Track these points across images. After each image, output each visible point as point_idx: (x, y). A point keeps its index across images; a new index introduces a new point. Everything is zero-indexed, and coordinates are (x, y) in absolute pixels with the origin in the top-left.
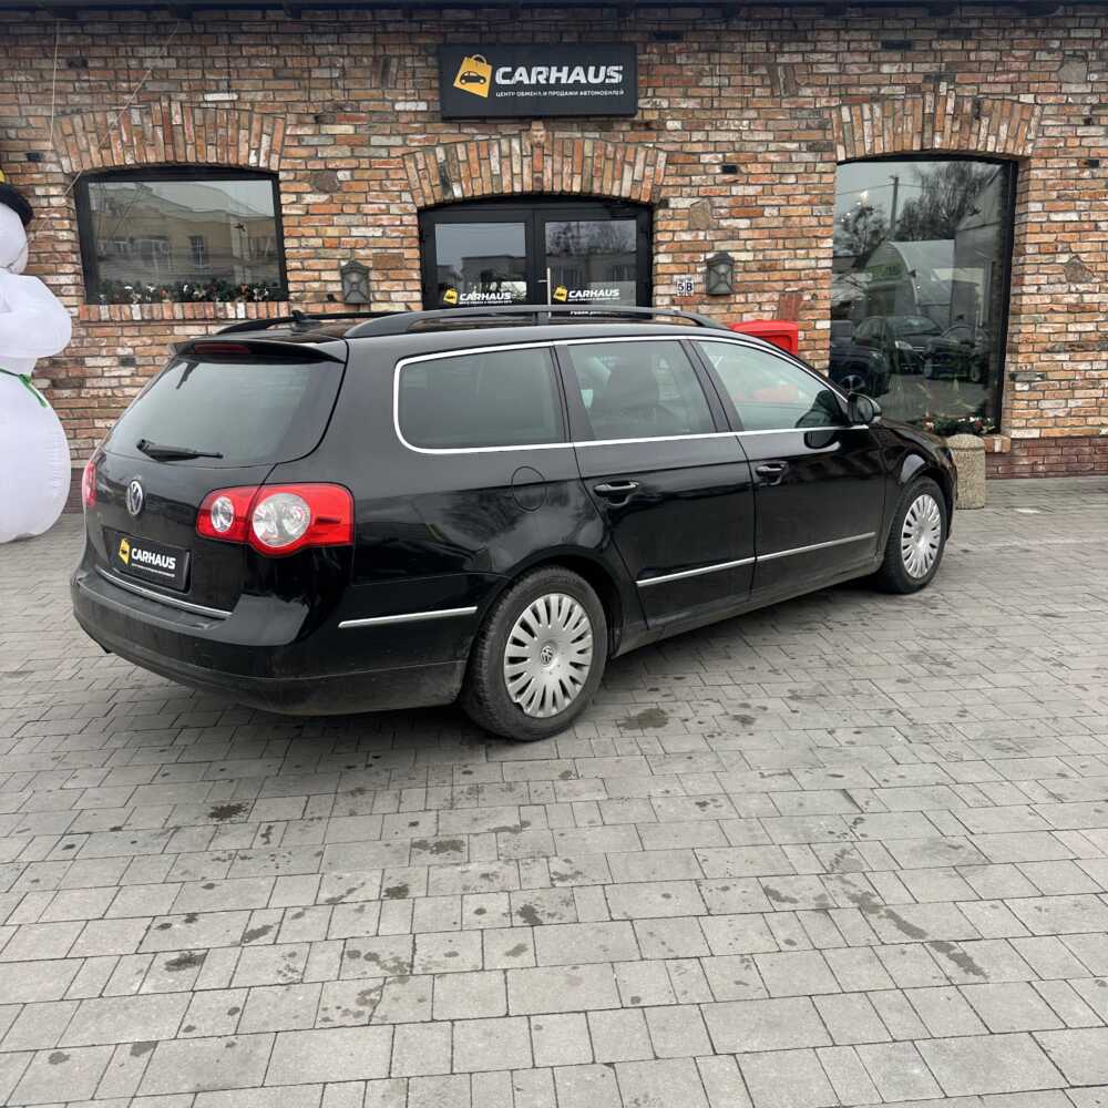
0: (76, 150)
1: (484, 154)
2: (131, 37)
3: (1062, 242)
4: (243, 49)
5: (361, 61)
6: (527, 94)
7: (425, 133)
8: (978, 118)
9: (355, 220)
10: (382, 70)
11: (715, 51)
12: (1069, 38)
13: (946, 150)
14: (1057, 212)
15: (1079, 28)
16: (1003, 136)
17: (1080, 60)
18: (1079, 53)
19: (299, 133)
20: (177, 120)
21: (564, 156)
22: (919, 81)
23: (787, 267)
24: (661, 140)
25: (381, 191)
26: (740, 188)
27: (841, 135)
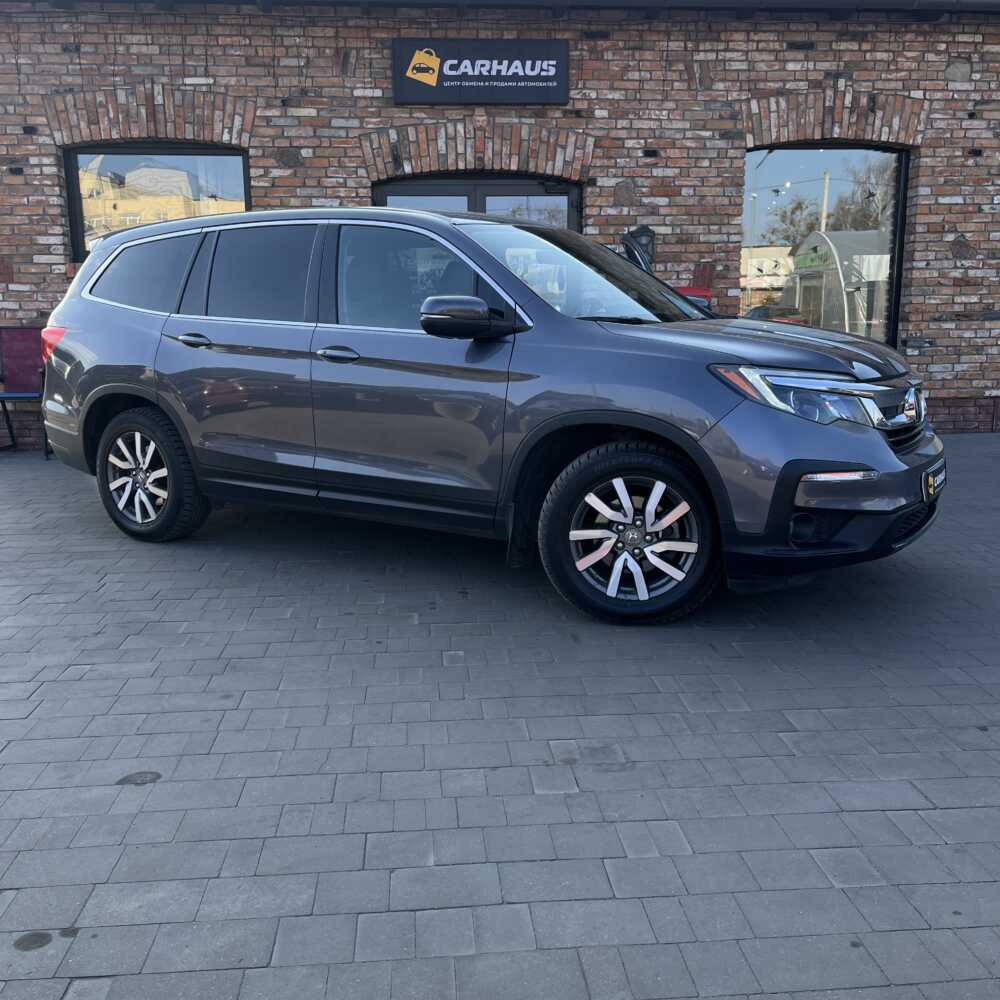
0: (67, 125)
1: (432, 135)
2: (119, 26)
3: (947, 222)
4: (220, 38)
5: (324, 52)
6: (471, 84)
7: (379, 116)
8: (873, 111)
9: (315, 192)
10: (342, 59)
11: (634, 49)
12: (954, 42)
13: (844, 139)
14: (944, 195)
15: (964, 33)
16: (896, 127)
17: (964, 61)
18: (963, 55)
19: (269, 113)
20: (159, 100)
21: (503, 139)
22: (821, 78)
23: (702, 238)
24: (590, 126)
25: (339, 167)
26: (660, 170)
27: (750, 125)
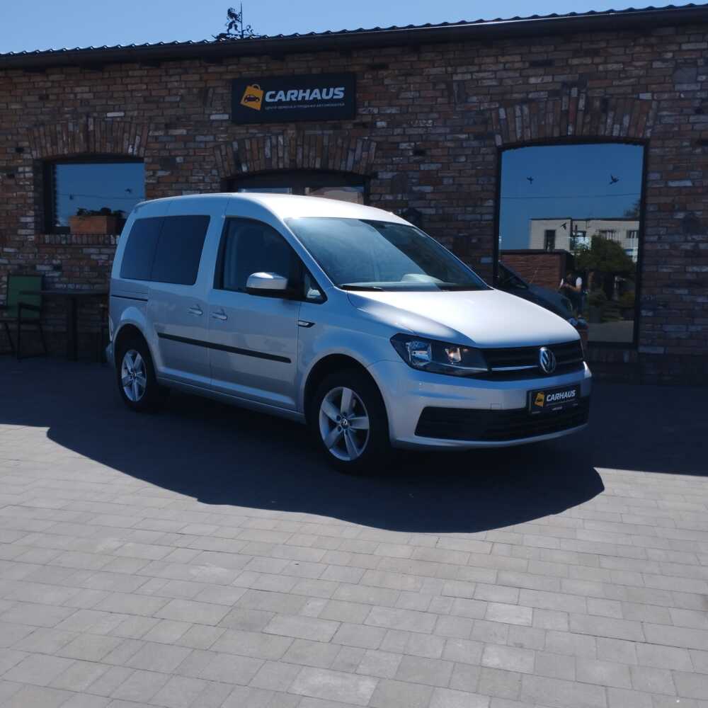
0: (39, 146)
1: (261, 145)
4: (129, 86)
5: (192, 91)
6: (284, 107)
7: (226, 131)
8: (605, 111)
9: (184, 186)
10: (203, 95)
11: (407, 75)
12: (680, 50)
14: (674, 180)
15: (689, 42)
16: (626, 124)
17: (691, 65)
18: (689, 61)
19: (156, 134)
20: (91, 128)
21: (310, 146)
22: (558, 87)
23: (459, 218)
24: (373, 134)
25: (201, 169)
26: (426, 165)
27: (499, 127)
